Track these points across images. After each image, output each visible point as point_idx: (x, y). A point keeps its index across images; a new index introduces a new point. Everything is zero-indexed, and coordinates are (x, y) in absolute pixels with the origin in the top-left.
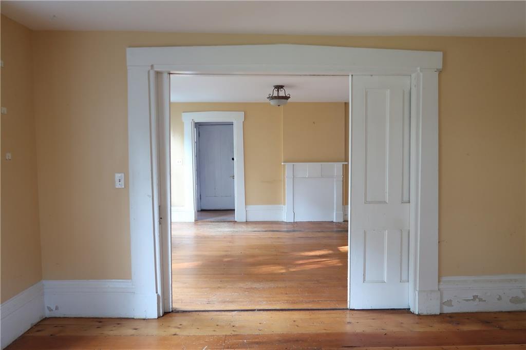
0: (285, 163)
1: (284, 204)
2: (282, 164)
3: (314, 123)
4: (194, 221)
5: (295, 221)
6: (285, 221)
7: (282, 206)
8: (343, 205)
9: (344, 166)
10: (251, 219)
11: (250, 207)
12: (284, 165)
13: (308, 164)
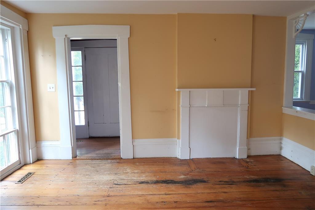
0: (180, 90)
1: (179, 138)
2: (177, 90)
3: (215, 40)
4: (71, 158)
5: (191, 158)
6: (180, 157)
7: (176, 139)
8: (247, 138)
9: (250, 92)
10: (139, 155)
11: (138, 142)
12: (179, 92)
13: (207, 90)
